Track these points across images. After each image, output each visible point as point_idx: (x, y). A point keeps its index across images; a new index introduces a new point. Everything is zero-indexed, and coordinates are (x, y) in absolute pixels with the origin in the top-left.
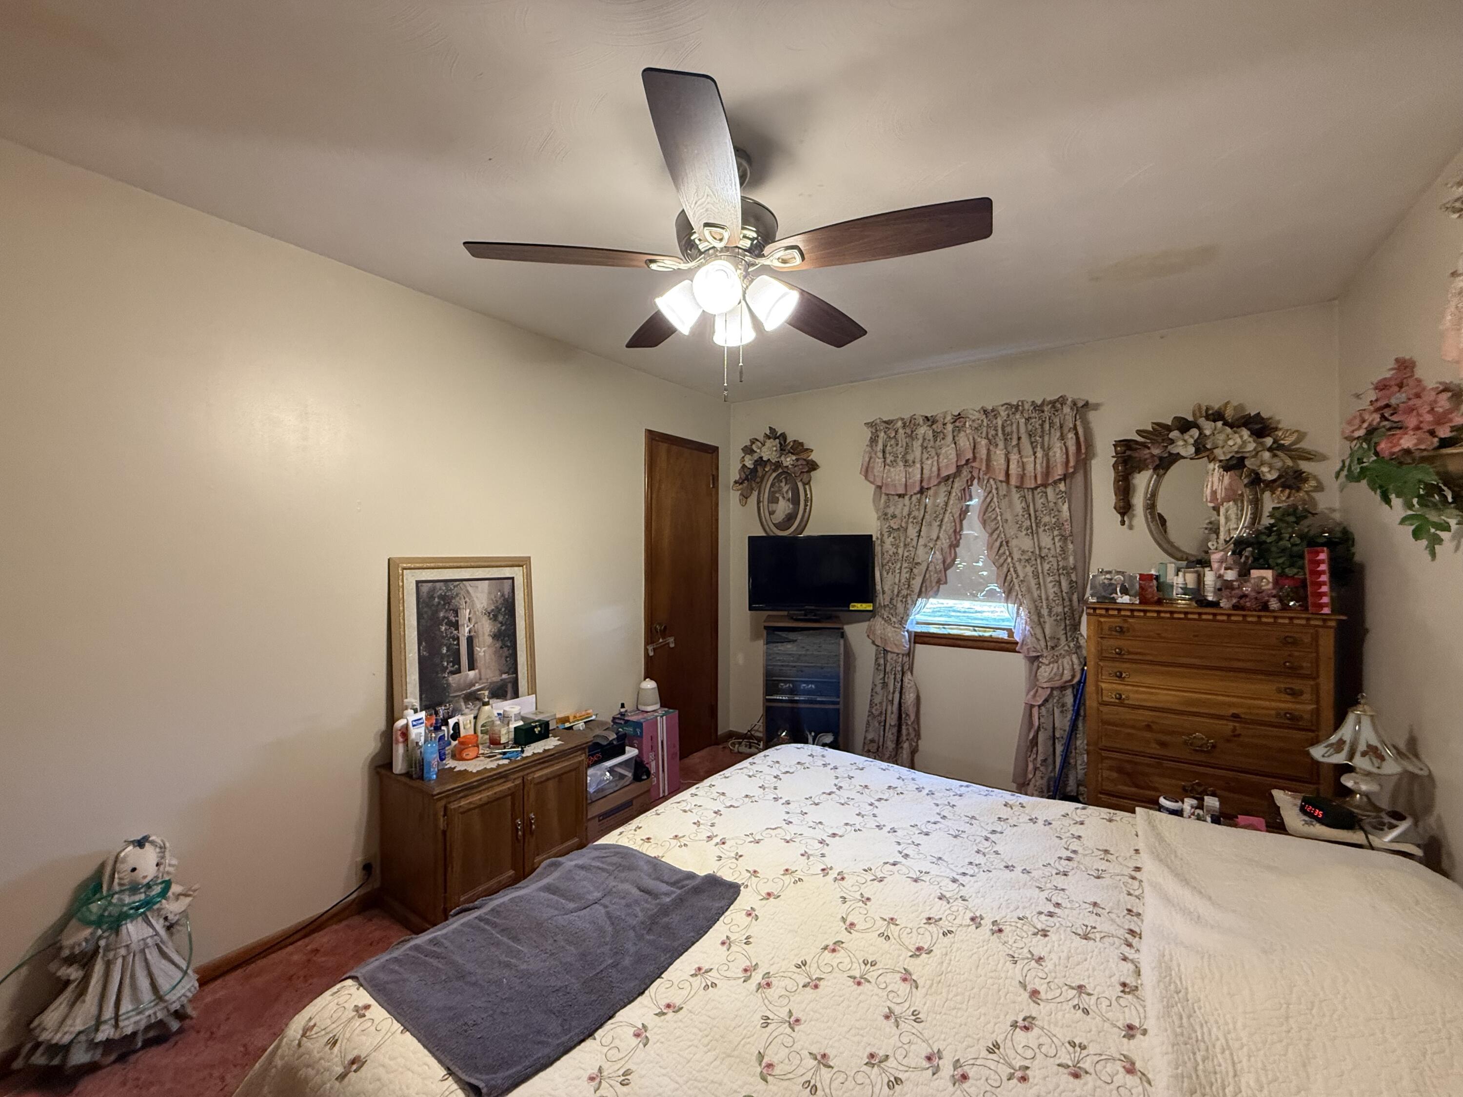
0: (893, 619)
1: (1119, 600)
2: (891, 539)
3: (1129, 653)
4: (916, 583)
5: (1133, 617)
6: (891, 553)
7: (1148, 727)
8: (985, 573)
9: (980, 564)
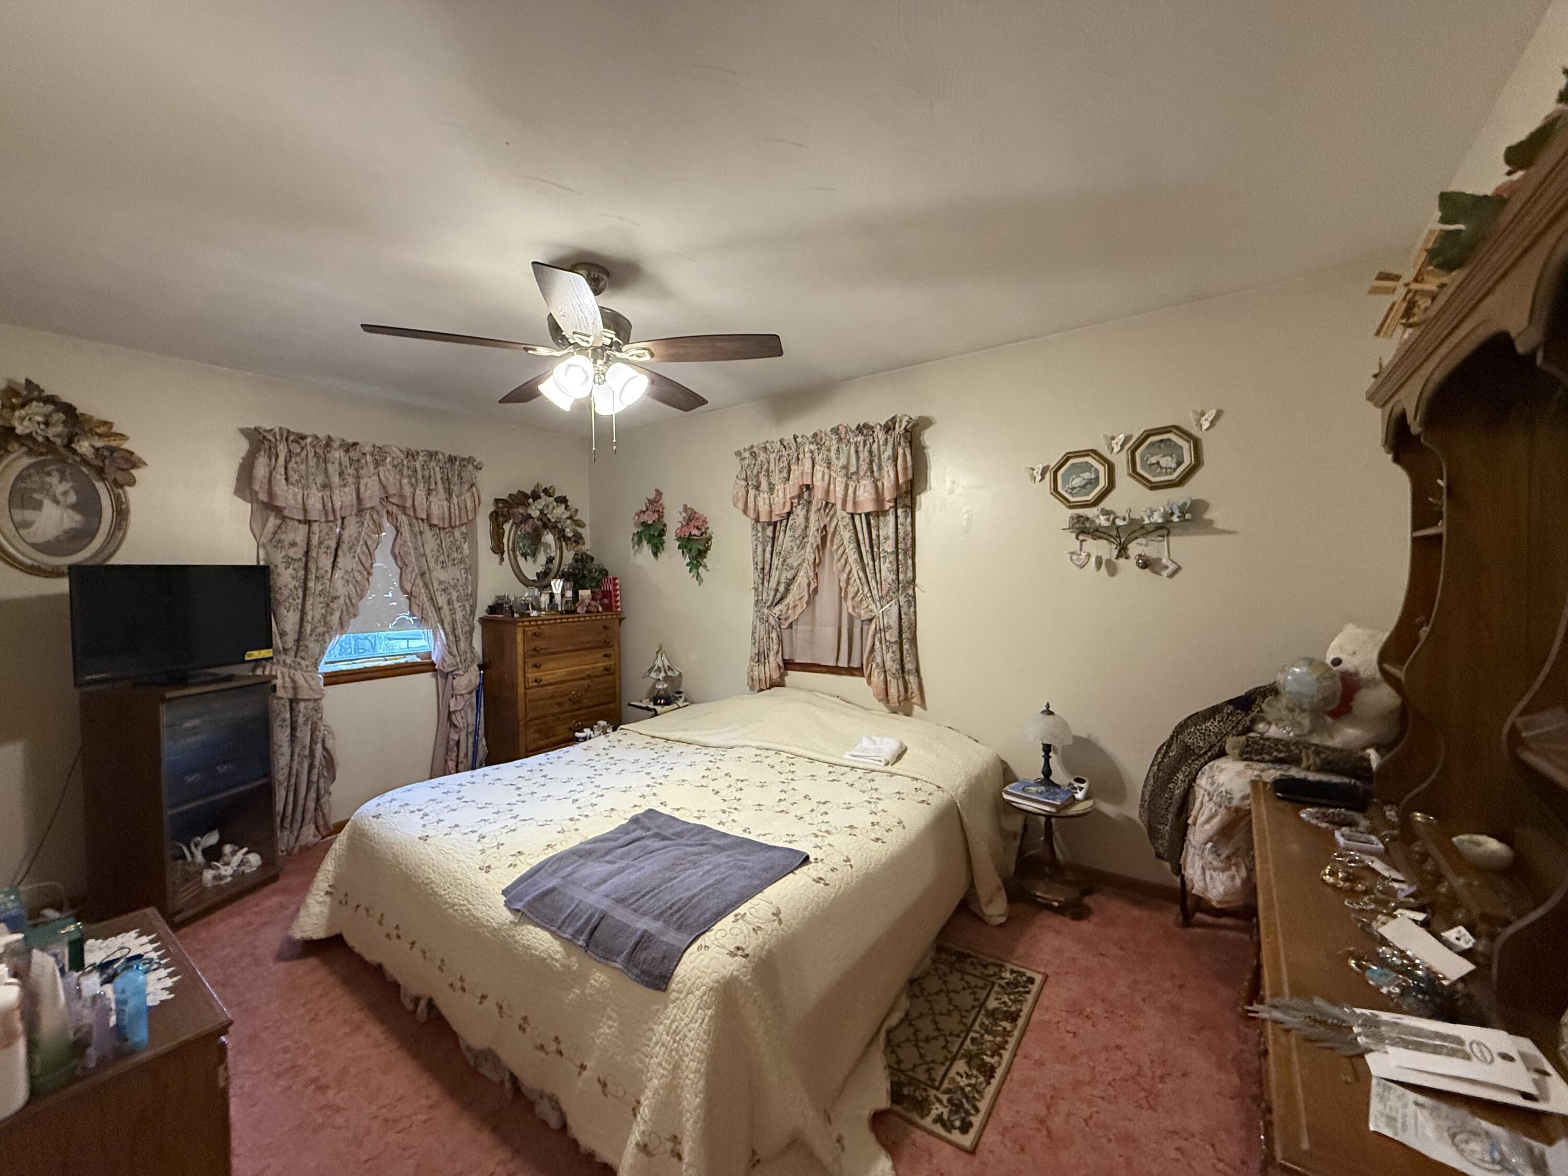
0: (304, 663)
1: (532, 615)
2: (290, 571)
3: (541, 649)
4: (335, 619)
5: (543, 624)
6: (291, 586)
7: (552, 697)
8: (395, 604)
9: (390, 595)
